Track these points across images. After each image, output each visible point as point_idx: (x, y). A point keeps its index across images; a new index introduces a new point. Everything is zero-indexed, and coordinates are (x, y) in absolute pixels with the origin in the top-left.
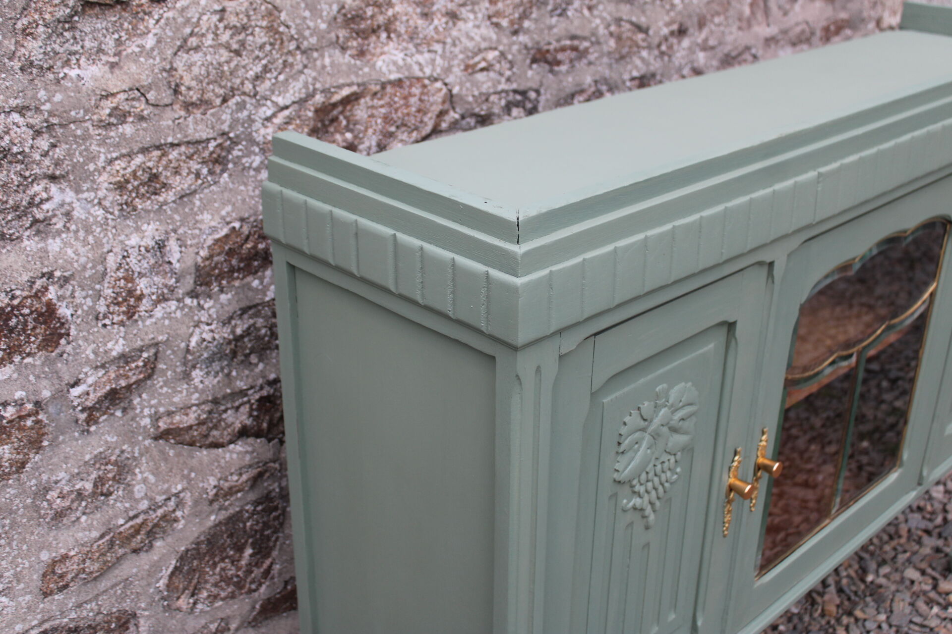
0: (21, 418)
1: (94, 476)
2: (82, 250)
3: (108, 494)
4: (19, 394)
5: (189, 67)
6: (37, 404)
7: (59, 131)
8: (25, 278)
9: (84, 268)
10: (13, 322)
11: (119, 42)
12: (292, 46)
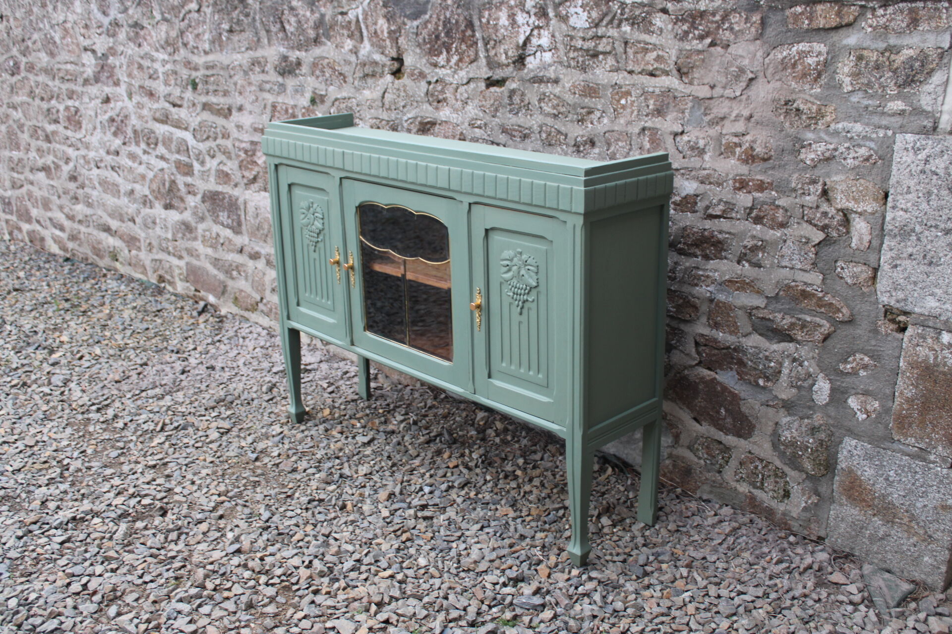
5: (388, 98)
11: (374, 87)
12: (412, 99)
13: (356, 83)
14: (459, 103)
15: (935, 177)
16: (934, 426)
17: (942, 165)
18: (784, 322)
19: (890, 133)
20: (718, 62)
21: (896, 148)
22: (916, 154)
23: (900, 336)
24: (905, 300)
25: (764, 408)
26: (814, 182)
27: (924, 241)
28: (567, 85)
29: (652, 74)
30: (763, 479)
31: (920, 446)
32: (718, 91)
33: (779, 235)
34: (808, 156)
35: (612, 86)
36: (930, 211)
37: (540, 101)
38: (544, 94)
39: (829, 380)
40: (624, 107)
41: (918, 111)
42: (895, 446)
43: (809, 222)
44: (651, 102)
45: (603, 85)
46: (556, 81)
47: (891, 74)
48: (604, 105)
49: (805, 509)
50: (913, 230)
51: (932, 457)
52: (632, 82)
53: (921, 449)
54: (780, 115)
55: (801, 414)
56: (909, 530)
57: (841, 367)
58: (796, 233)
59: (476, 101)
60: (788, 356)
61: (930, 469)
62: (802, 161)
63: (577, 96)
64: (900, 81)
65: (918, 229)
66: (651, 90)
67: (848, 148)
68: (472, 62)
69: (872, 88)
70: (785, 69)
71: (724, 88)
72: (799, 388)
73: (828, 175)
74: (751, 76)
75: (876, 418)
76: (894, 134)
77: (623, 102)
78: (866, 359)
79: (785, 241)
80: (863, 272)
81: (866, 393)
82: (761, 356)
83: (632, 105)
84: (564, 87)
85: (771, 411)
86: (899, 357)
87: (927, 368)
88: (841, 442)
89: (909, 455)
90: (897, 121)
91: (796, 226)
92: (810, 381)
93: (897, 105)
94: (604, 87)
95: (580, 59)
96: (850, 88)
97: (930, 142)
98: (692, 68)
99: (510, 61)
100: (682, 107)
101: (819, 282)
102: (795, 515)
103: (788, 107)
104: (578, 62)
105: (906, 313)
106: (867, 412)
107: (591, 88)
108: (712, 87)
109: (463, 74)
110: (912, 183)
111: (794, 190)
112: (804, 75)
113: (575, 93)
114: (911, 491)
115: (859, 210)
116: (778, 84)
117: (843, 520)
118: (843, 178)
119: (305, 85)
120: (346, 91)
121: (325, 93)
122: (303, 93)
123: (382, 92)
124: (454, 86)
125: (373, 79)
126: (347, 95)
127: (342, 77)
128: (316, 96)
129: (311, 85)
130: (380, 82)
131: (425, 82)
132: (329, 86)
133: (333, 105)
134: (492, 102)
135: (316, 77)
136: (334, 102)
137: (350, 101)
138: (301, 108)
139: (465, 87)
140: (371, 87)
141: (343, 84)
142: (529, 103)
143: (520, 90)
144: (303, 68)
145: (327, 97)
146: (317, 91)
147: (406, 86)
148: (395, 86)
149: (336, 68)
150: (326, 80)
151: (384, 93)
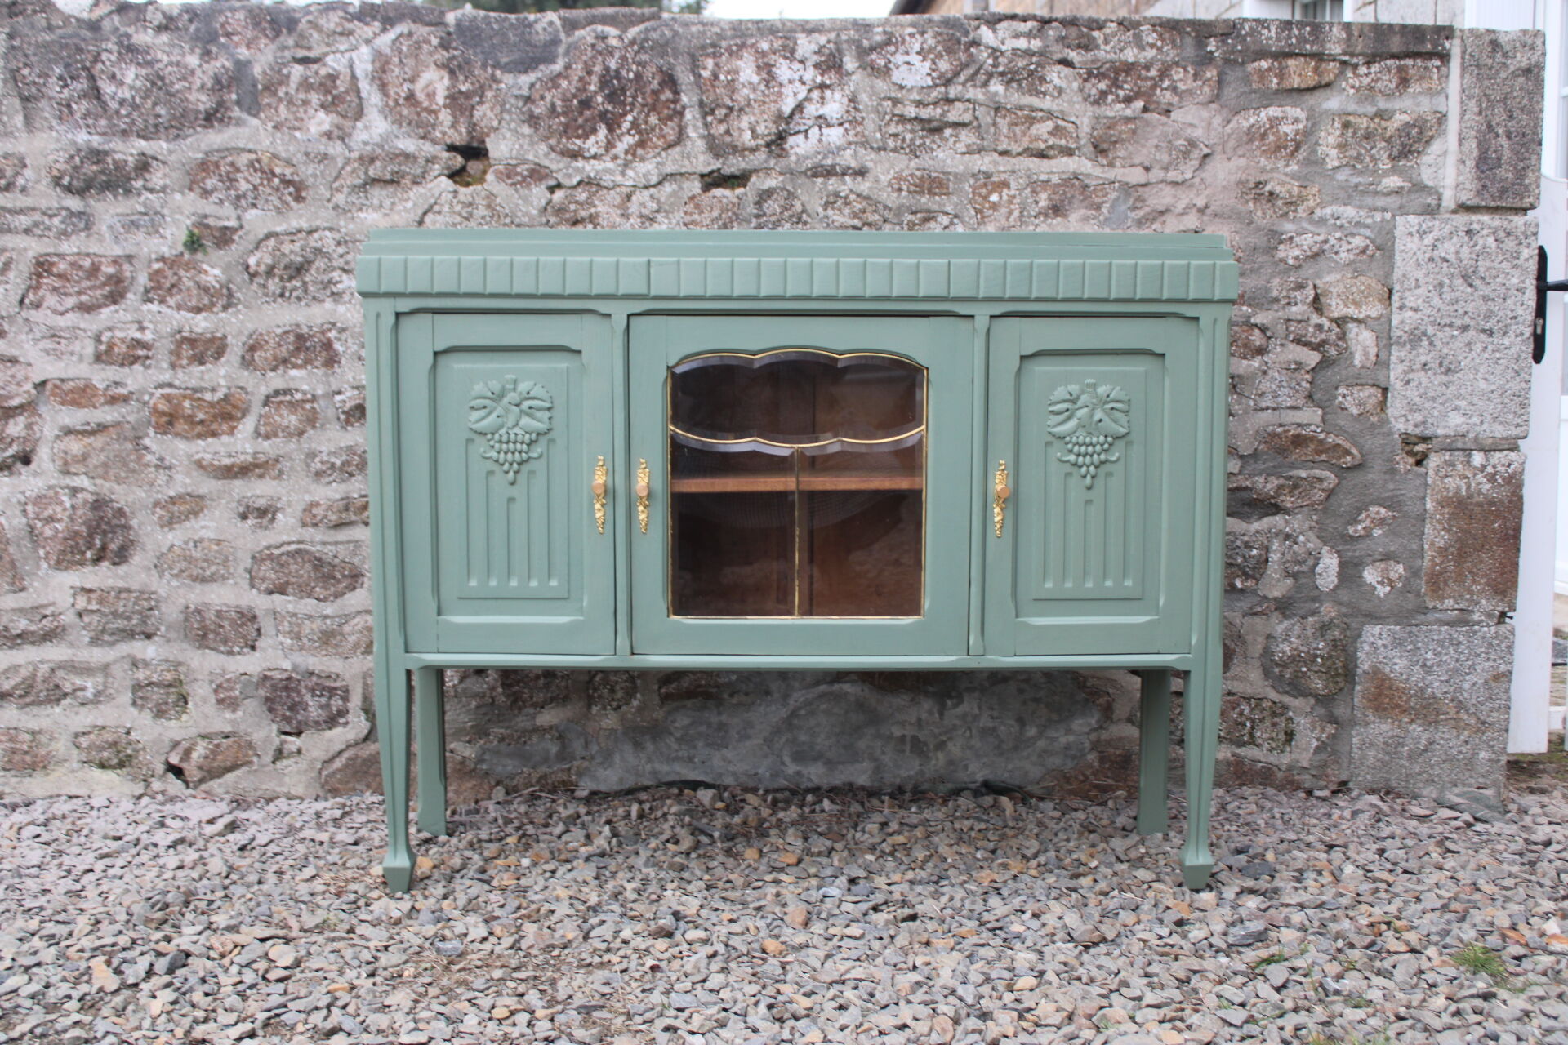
0: (304, 401)
1: (344, 457)
3: (351, 475)
4: (305, 387)
5: (434, 223)
6: (314, 396)
7: (350, 245)
8: (319, 322)
10: (308, 344)
11: (393, 204)
12: (508, 220)
13: (340, 198)
14: (634, 220)
15: (1445, 265)
16: (1474, 575)
17: (1453, 250)
18: (1269, 486)
19: (1388, 216)
20: (1158, 132)
21: (1397, 233)
22: (1421, 239)
23: (1421, 470)
24: (1424, 423)
25: (1248, 620)
26: (1300, 287)
27: (1439, 344)
28: (884, 179)
29: (1041, 155)
30: (1252, 728)
31: (1461, 606)
32: (1157, 174)
33: (1257, 365)
34: (1289, 253)
35: (973, 175)
36: (1443, 307)
37: (827, 205)
38: (837, 195)
39: (1337, 552)
40: (994, 207)
41: (1419, 187)
42: (1430, 617)
43: (1298, 341)
44: (1044, 196)
45: (956, 175)
46: (861, 172)
47: (1384, 144)
48: (956, 205)
49: (1318, 750)
50: (1424, 334)
51: (1476, 617)
52: (1009, 168)
53: (1461, 610)
54: (1247, 202)
55: (1302, 612)
56: (1458, 726)
57: (1351, 530)
58: (1281, 359)
59: (679, 215)
60: (1277, 535)
61: (1475, 633)
62: (1281, 260)
63: (904, 193)
64: (1395, 152)
65: (1430, 331)
66: (1043, 177)
67: (1340, 239)
68: (670, 146)
69: (1361, 162)
70: (1251, 141)
71: (1166, 169)
72: (1295, 576)
73: (1318, 275)
74: (1206, 151)
75: (1404, 586)
76: (1394, 216)
77: (994, 198)
78: (1383, 511)
79: (1265, 373)
80: (1369, 395)
81: (1387, 557)
82: (1238, 543)
83: (1010, 202)
84: (877, 181)
85: (1258, 621)
86: (1424, 498)
87: (1460, 502)
88: (1360, 635)
89: (1447, 624)
90: (1393, 201)
91: (1279, 349)
92: (1311, 562)
93: (1393, 182)
94: (959, 178)
95: (908, 136)
96: (1336, 164)
97: (1437, 223)
98: (1116, 142)
99: (760, 142)
100: (1097, 200)
101: (1318, 420)
102: (1305, 764)
103: (1259, 192)
104: (904, 140)
105: (1425, 439)
106: (1391, 582)
107: (933, 180)
108: (1147, 169)
109: (647, 168)
110: (1420, 274)
111: (1277, 300)
112: (1278, 148)
113: (900, 190)
114: (1455, 670)
115: (1361, 316)
116: (1243, 162)
117: (1371, 744)
118: (1339, 277)
119: (165, 211)
120: (301, 216)
121: (233, 223)
122: (154, 230)
123: (420, 212)
124: (624, 190)
125: (391, 189)
126: (305, 225)
127: (291, 189)
128: (206, 232)
129: (188, 209)
130: (411, 194)
131: (543, 187)
132: (245, 210)
133: (257, 248)
134: (715, 214)
135: (206, 193)
136: (261, 241)
137: (316, 235)
138: (150, 262)
139: (652, 190)
140: (381, 206)
141: (293, 204)
142: (803, 211)
143: (783, 189)
144: (159, 175)
145: (240, 233)
146: (211, 221)
147: (491, 196)
148: (461, 198)
149: (278, 171)
150: (238, 198)
151: (425, 213)
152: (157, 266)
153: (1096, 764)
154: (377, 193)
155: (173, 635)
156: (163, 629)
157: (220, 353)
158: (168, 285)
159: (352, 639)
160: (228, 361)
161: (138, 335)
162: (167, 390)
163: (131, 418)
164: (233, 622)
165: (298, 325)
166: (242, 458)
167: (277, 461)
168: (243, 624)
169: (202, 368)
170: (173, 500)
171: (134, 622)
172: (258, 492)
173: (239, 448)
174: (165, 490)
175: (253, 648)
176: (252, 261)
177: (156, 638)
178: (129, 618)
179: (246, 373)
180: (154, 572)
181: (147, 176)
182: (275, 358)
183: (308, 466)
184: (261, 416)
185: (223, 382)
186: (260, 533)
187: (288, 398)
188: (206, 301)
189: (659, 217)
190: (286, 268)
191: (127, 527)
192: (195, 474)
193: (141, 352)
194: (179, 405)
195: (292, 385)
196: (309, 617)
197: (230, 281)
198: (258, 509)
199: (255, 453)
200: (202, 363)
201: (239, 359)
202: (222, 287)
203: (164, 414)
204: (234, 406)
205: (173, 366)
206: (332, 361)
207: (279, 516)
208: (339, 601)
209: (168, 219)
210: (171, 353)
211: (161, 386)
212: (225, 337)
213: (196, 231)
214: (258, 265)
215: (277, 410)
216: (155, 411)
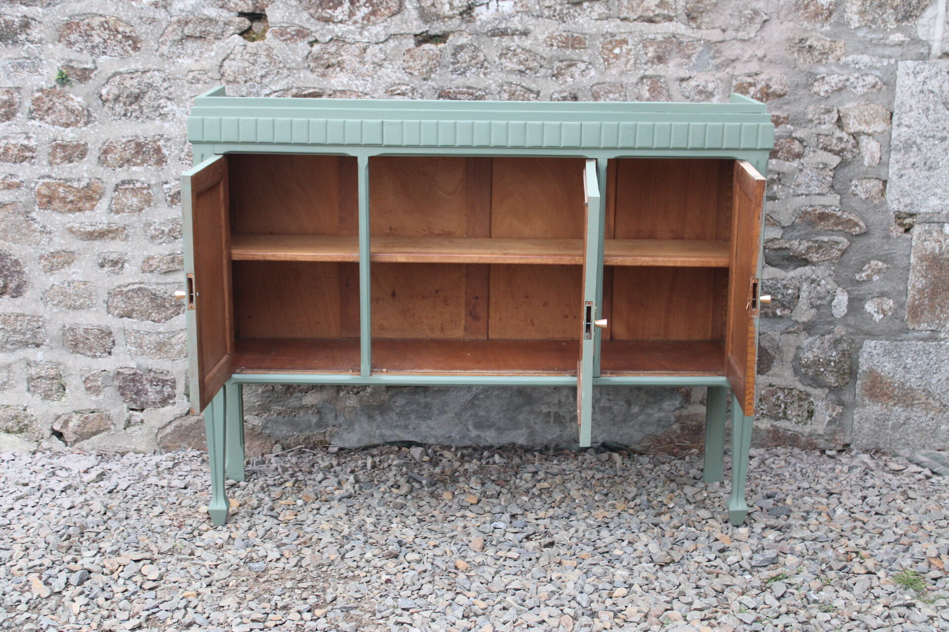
0: (142, 188)
1: (171, 226)
2: (177, 130)
3: (175, 238)
4: (143, 179)
5: (230, 67)
6: (149, 185)
7: (172, 81)
8: (152, 134)
9: (176, 137)
10: (144, 149)
11: (201, 53)
12: (281, 65)
13: (164, 49)
14: (368, 66)
15: (932, 95)
16: (942, 307)
17: (937, 85)
18: (801, 247)
19: (893, 61)
20: (732, 5)
21: (898, 73)
22: (915, 77)
23: (908, 236)
24: (912, 204)
25: (783, 337)
26: (828, 111)
27: (924, 150)
28: (541, 38)
29: (651, 21)
30: (785, 408)
31: (932, 328)
32: (730, 34)
33: (795, 165)
34: (821, 89)
35: (603, 35)
36: (929, 125)
37: (501, 56)
38: (508, 49)
39: (848, 291)
40: (617, 57)
41: (915, 41)
42: (910, 335)
43: (825, 149)
44: (651, 49)
45: (591, 35)
46: (525, 33)
47: (892, 11)
48: (590, 56)
49: (830, 423)
50: (914, 143)
51: (942, 335)
52: (628, 30)
53: (932, 331)
54: (793, 52)
55: (822, 332)
56: (927, 408)
57: (857, 277)
58: (813, 161)
59: (399, 63)
60: (806, 280)
61: (941, 346)
62: (815, 93)
63: (555, 48)
64: (900, 16)
65: (919, 141)
66: (651, 36)
67: (858, 78)
68: (394, 14)
69: (875, 23)
70: (798, 10)
71: (737, 30)
72: (818, 307)
73: (841, 103)
74: (765, 17)
75: (893, 314)
76: (896, 62)
77: (617, 51)
78: (880, 264)
79: (801, 170)
80: (874, 186)
81: (882, 295)
82: (779, 285)
83: (628, 54)
84: (536, 39)
85: (792, 337)
86: (909, 255)
87: (934, 258)
88: (861, 347)
89: (922, 340)
90: (897, 51)
91: (811, 154)
92: (829, 298)
93: (898, 37)
94: (593, 37)
95: (558, 8)
96: (857, 25)
97: (927, 66)
98: (702, 12)
99: (456, 12)
100: (688, 52)
101: (837, 202)
102: (821, 432)
103: (802, 46)
104: (555, 10)
105: (911, 215)
106: (884, 312)
107: (575, 39)
108: (724, 31)
109: (377, 30)
110: (913, 102)
111: (811, 121)
112: (817, 15)
113: (552, 45)
114: (927, 371)
115: (870, 131)
116: (791, 24)
117: (867, 419)
118: (855, 104)
119: (42, 57)
120: (137, 61)
121: (90, 66)
122: (35, 69)
123: (221, 59)
124: (362, 45)
125: (200, 42)
126: (140, 68)
127: (130, 42)
128: (72, 72)
129: (58, 55)
130: (214, 46)
131: (306, 42)
132: (98, 56)
133: (107, 83)
134: (424, 62)
135: (70, 44)
136: (110, 78)
137: (148, 74)
138: (33, 92)
139: (381, 45)
140: (193, 54)
141: (131, 52)
142: (485, 60)
143: (472, 45)
144: (37, 31)
145: (95, 72)
146: (74, 64)
147: (269, 49)
148: (250, 50)
149: (120, 29)
150: (93, 47)
151: (224, 60)
152: (37, 95)
153: (679, 431)
154: (190, 45)
155: (54, 345)
156: (48, 340)
157: (83, 155)
158: (46, 108)
159: (178, 347)
160: (88, 160)
161: (26, 142)
162: (47, 180)
163: (22, 199)
164: (96, 336)
165: (137, 136)
166: (101, 226)
167: (124, 228)
168: (103, 338)
169: (71, 165)
170: (53, 255)
171: (28, 336)
172: (112, 250)
173: (98, 219)
174: (47, 247)
175: (110, 353)
176: (104, 92)
177: (43, 347)
178: (24, 334)
179: (102, 169)
180: (40, 302)
181: (29, 31)
182: (122, 159)
183: (146, 232)
184: (112, 198)
185: (85, 175)
186: (114, 277)
187: (131, 186)
188: (73, 119)
189: (386, 64)
190: (128, 97)
191: (20, 273)
192: (67, 237)
193: (28, 154)
194: (56, 189)
195: (134, 177)
196: (148, 333)
197: (89, 106)
198: (112, 261)
199: (109, 223)
200: (71, 162)
201: (96, 159)
202: (83, 110)
203: (45, 196)
204: (94, 192)
205: (51, 163)
206: (161, 161)
207: (126, 265)
208: (168, 322)
209: (44, 62)
210: (49, 154)
211: (43, 177)
212: (86, 144)
213: (64, 71)
214: (108, 94)
215: (124, 194)
216: (39, 194)
